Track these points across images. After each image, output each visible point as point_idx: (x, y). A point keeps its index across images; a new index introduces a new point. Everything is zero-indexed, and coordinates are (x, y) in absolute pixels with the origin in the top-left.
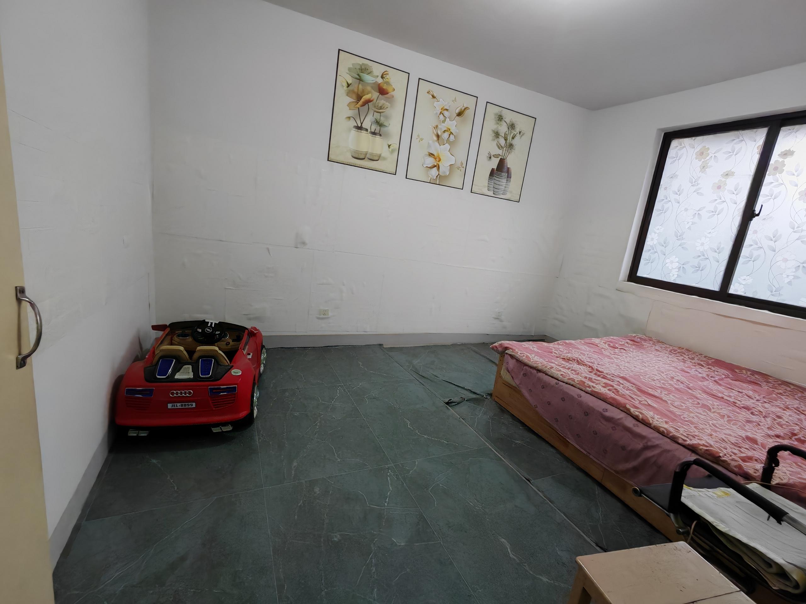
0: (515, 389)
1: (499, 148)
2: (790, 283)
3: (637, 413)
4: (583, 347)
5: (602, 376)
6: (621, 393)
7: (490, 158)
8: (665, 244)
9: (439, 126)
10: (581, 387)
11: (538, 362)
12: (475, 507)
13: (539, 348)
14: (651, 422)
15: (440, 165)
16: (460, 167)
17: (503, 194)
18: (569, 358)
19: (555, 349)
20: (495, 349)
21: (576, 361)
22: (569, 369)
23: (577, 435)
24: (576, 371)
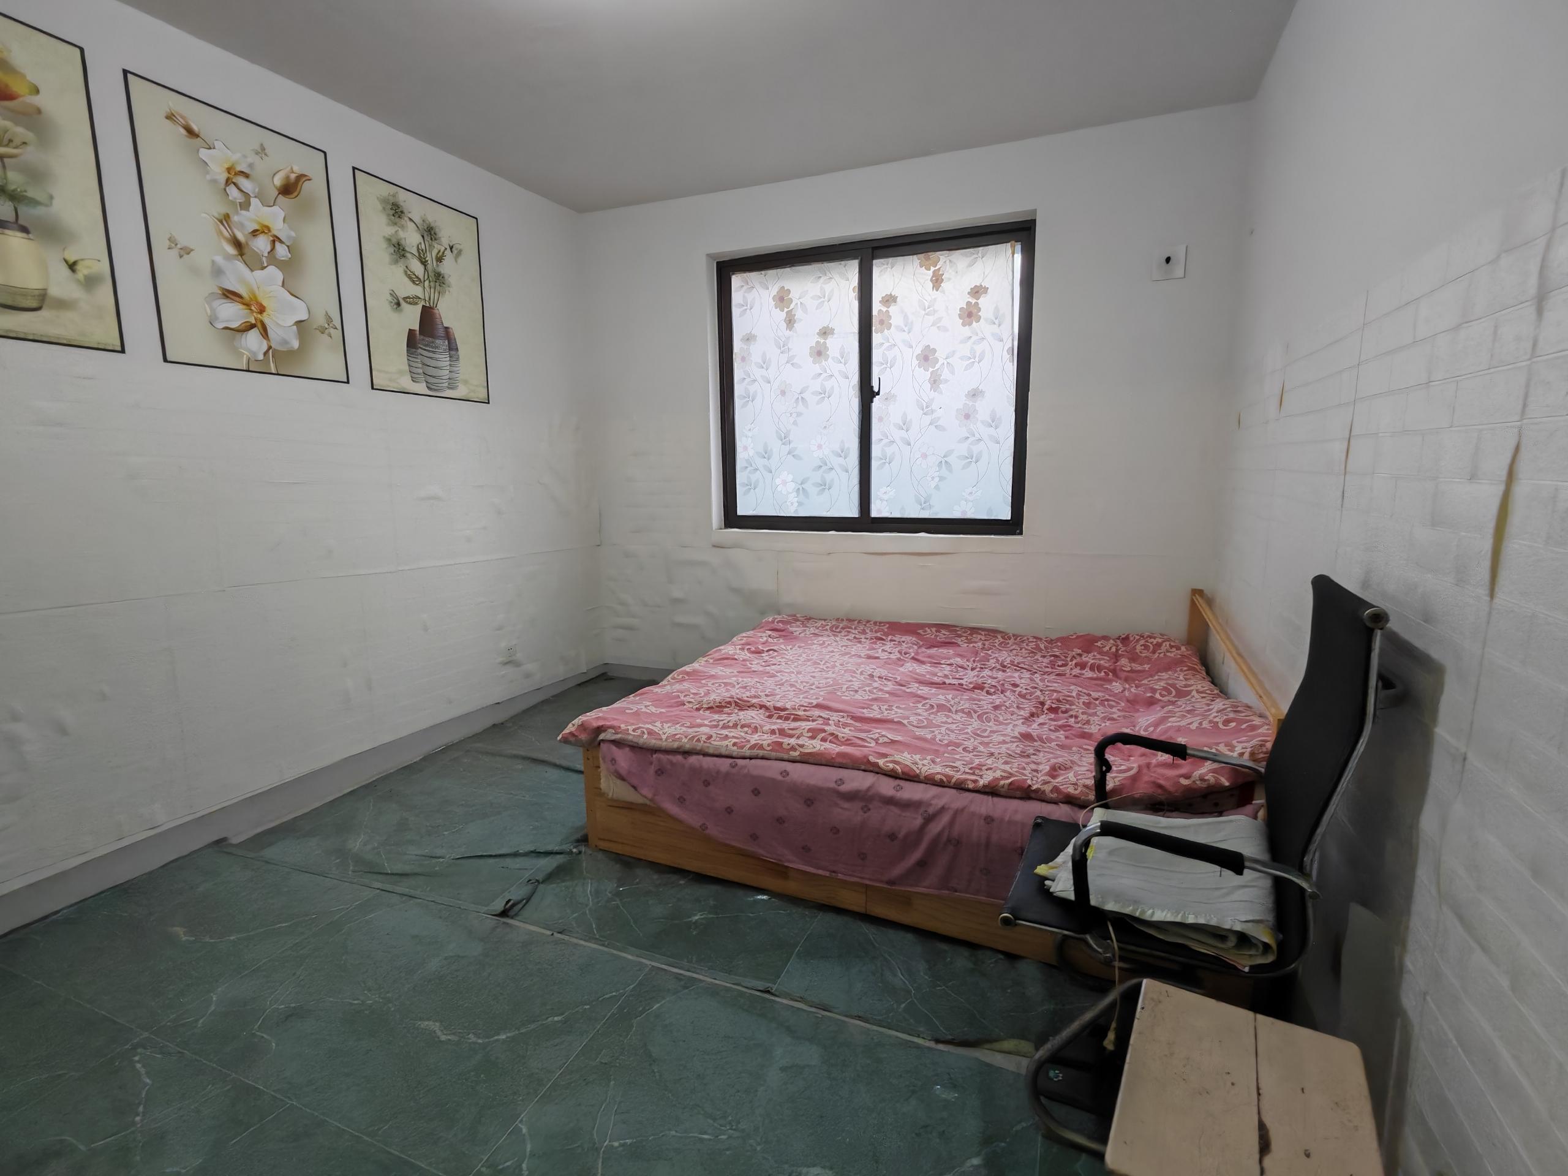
0: (649, 810)
1: (414, 282)
2: (937, 487)
3: (891, 766)
4: (718, 670)
5: (792, 716)
6: (843, 737)
7: (398, 304)
8: (766, 454)
9: (235, 218)
10: (778, 754)
11: (677, 737)
12: (717, 1137)
13: (657, 701)
14: (918, 772)
15: (267, 321)
16: (326, 326)
17: (449, 388)
18: (720, 703)
19: (684, 694)
20: (572, 739)
21: (733, 705)
22: (735, 726)
23: (803, 848)
24: (750, 726)
